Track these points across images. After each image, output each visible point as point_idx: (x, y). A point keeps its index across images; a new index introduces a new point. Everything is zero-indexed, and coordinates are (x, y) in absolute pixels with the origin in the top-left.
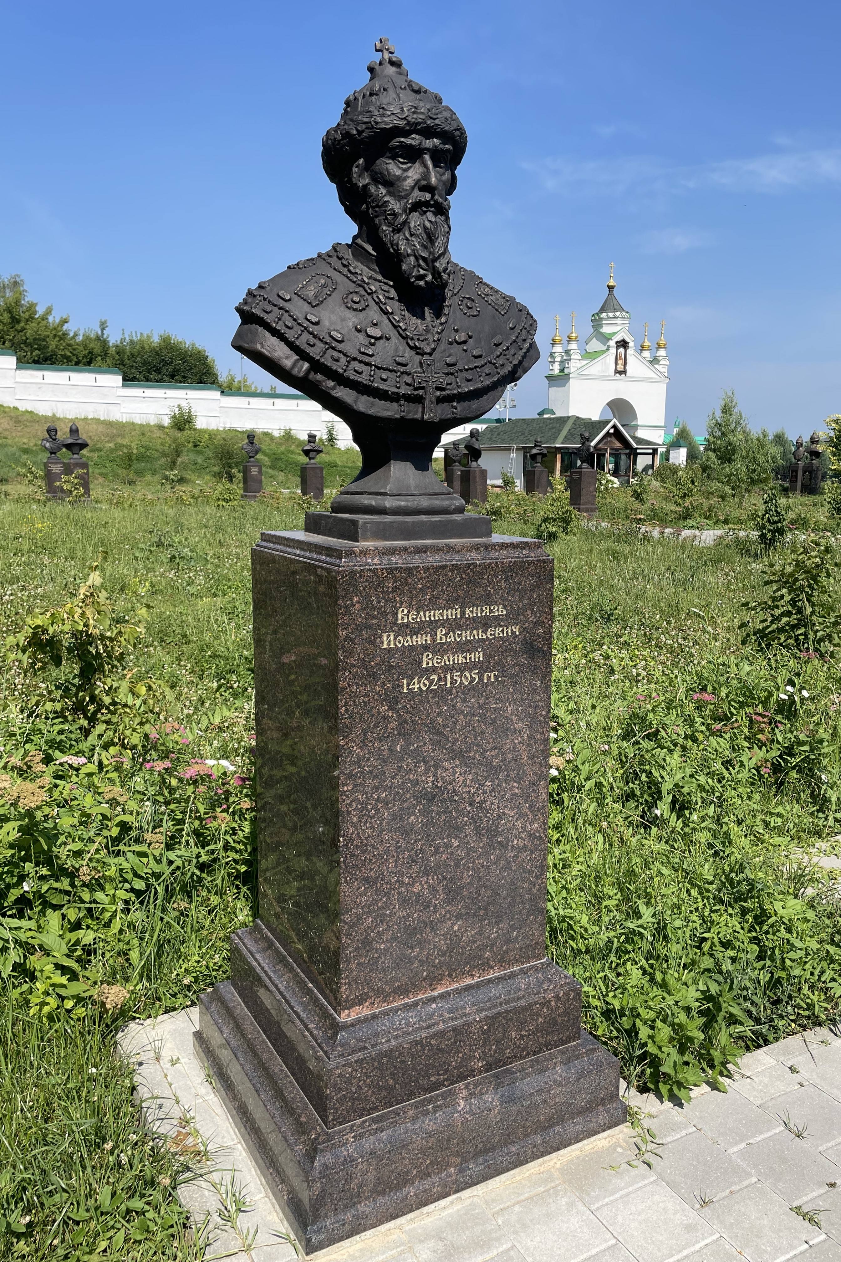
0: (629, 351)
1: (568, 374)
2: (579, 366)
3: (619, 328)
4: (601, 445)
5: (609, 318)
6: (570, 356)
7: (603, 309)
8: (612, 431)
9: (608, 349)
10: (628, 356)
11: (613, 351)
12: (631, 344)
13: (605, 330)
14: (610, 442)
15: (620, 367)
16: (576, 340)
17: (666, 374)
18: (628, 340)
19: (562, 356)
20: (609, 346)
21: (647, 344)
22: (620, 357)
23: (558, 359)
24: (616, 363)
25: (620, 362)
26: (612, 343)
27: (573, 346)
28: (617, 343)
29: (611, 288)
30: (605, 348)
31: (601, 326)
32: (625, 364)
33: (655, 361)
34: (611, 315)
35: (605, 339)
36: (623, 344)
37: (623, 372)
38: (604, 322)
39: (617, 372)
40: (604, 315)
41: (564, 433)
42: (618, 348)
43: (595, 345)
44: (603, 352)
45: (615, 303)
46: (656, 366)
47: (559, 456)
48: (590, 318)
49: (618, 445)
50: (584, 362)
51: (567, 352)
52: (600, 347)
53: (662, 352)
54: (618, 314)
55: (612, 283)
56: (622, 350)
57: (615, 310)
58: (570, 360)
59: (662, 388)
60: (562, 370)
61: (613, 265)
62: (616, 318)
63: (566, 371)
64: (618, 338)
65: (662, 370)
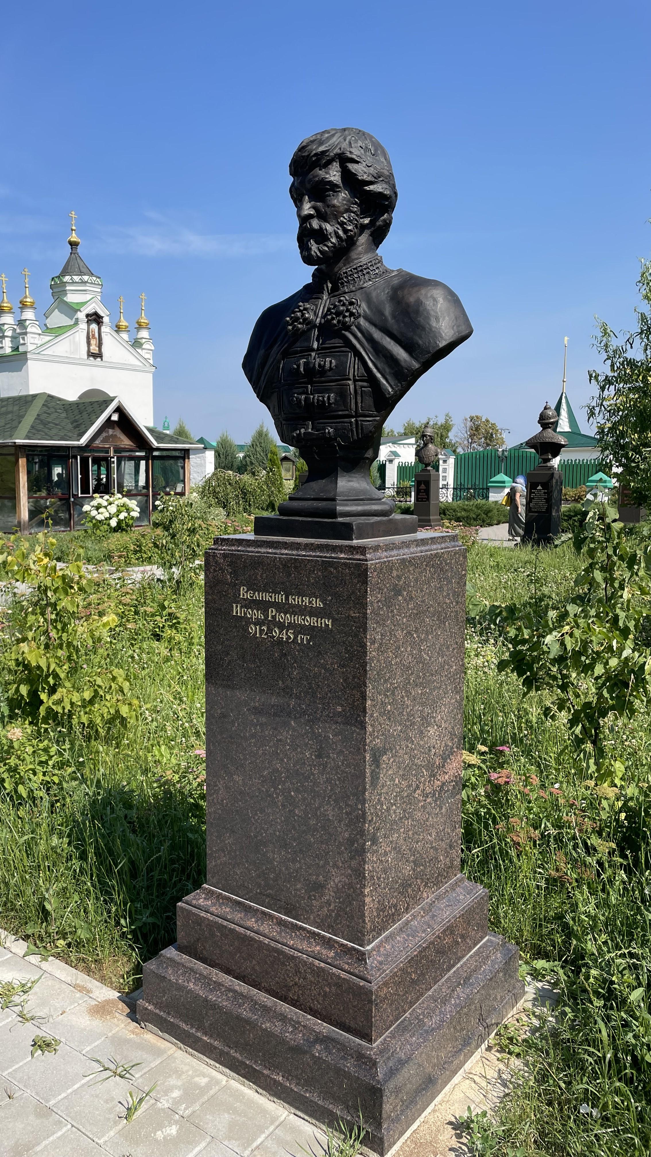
0: (103, 329)
1: (25, 353)
2: (39, 343)
3: (88, 297)
4: (97, 443)
5: (73, 283)
6: (25, 328)
7: (65, 272)
8: (115, 417)
9: (76, 323)
10: (103, 335)
11: (83, 326)
12: (106, 320)
13: (71, 298)
14: (114, 436)
15: (94, 349)
16: (32, 307)
17: (151, 362)
18: (101, 314)
19: (14, 330)
20: (77, 319)
21: (124, 323)
22: (93, 335)
23: (9, 333)
24: (89, 343)
25: (93, 342)
26: (81, 316)
27: (29, 315)
28: (88, 316)
29: (73, 245)
30: (72, 322)
31: (65, 292)
32: (100, 345)
33: (136, 344)
34: (76, 278)
35: (71, 310)
36: (95, 318)
37: (98, 355)
38: (68, 288)
39: (92, 355)
40: (67, 278)
41: (29, 419)
42: (89, 322)
43: (57, 319)
44: (71, 327)
45: (81, 264)
46: (139, 351)
47: (22, 462)
48: (49, 282)
49: (126, 442)
50: (48, 338)
51: (21, 323)
52: (67, 321)
53: (144, 334)
54: (86, 278)
55: (74, 238)
56: (94, 326)
57: (81, 273)
58: (26, 333)
59: (149, 378)
60: (16, 349)
61: (73, 215)
62: (84, 283)
63: (21, 349)
64: (89, 309)
65: (147, 356)
